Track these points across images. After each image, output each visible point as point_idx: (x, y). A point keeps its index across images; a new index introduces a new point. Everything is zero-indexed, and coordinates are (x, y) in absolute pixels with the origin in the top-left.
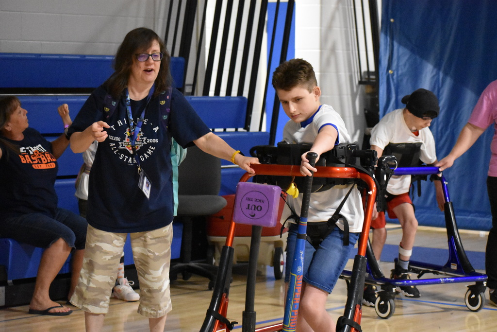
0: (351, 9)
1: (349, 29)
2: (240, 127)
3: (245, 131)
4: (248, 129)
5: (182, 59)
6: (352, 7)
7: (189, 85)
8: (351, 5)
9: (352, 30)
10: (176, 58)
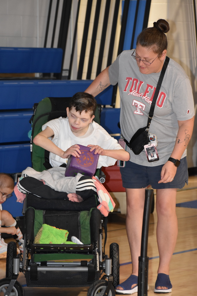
0: (192, 6)
1: (190, 23)
2: (108, 104)
3: (112, 107)
4: (114, 106)
5: (61, 50)
6: (193, 5)
7: (66, 70)
8: (191, 3)
9: (192, 23)
10: (55, 49)
